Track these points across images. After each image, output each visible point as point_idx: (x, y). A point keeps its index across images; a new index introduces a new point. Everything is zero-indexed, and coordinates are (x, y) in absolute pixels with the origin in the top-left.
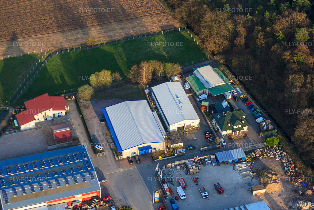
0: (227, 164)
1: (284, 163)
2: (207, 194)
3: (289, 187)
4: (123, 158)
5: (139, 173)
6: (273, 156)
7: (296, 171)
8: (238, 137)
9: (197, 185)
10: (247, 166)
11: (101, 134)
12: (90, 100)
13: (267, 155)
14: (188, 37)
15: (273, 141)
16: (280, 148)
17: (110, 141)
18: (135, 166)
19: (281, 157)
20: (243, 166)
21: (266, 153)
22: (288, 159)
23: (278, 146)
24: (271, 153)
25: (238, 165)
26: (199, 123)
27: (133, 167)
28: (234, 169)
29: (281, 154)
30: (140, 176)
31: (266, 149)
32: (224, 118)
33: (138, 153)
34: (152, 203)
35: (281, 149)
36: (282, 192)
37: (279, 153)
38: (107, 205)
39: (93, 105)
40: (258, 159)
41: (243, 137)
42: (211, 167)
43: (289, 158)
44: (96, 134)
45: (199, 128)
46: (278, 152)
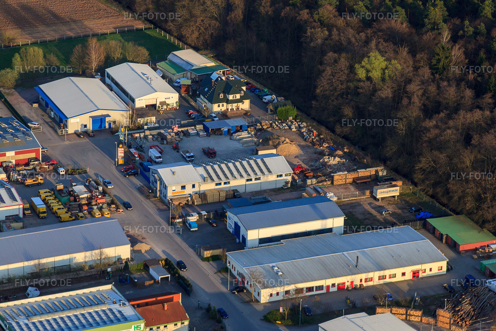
0: (221, 135)
1: (303, 132)
2: (192, 154)
3: (311, 150)
4: (69, 132)
5: (93, 145)
6: (288, 127)
7: (321, 139)
8: (236, 113)
9: (178, 152)
10: (249, 134)
11: (34, 115)
12: (14, 89)
13: (279, 127)
14: (157, 36)
15: (287, 112)
16: (298, 121)
17: (48, 120)
18: (87, 139)
19: (299, 128)
20: (244, 134)
21: (277, 126)
22: (309, 129)
23: (295, 119)
24: (284, 125)
25: (236, 134)
26: (178, 100)
27: (85, 140)
28: (231, 139)
29: (299, 125)
30: (95, 146)
31: (278, 122)
32: (215, 89)
33: (90, 127)
34: (114, 166)
35: (300, 122)
36: (301, 155)
37: (297, 125)
38: (51, 168)
39: (18, 93)
40: (265, 131)
41: (244, 114)
42: (198, 138)
43: (312, 128)
44: (26, 115)
45: (178, 108)
46: (295, 124)
